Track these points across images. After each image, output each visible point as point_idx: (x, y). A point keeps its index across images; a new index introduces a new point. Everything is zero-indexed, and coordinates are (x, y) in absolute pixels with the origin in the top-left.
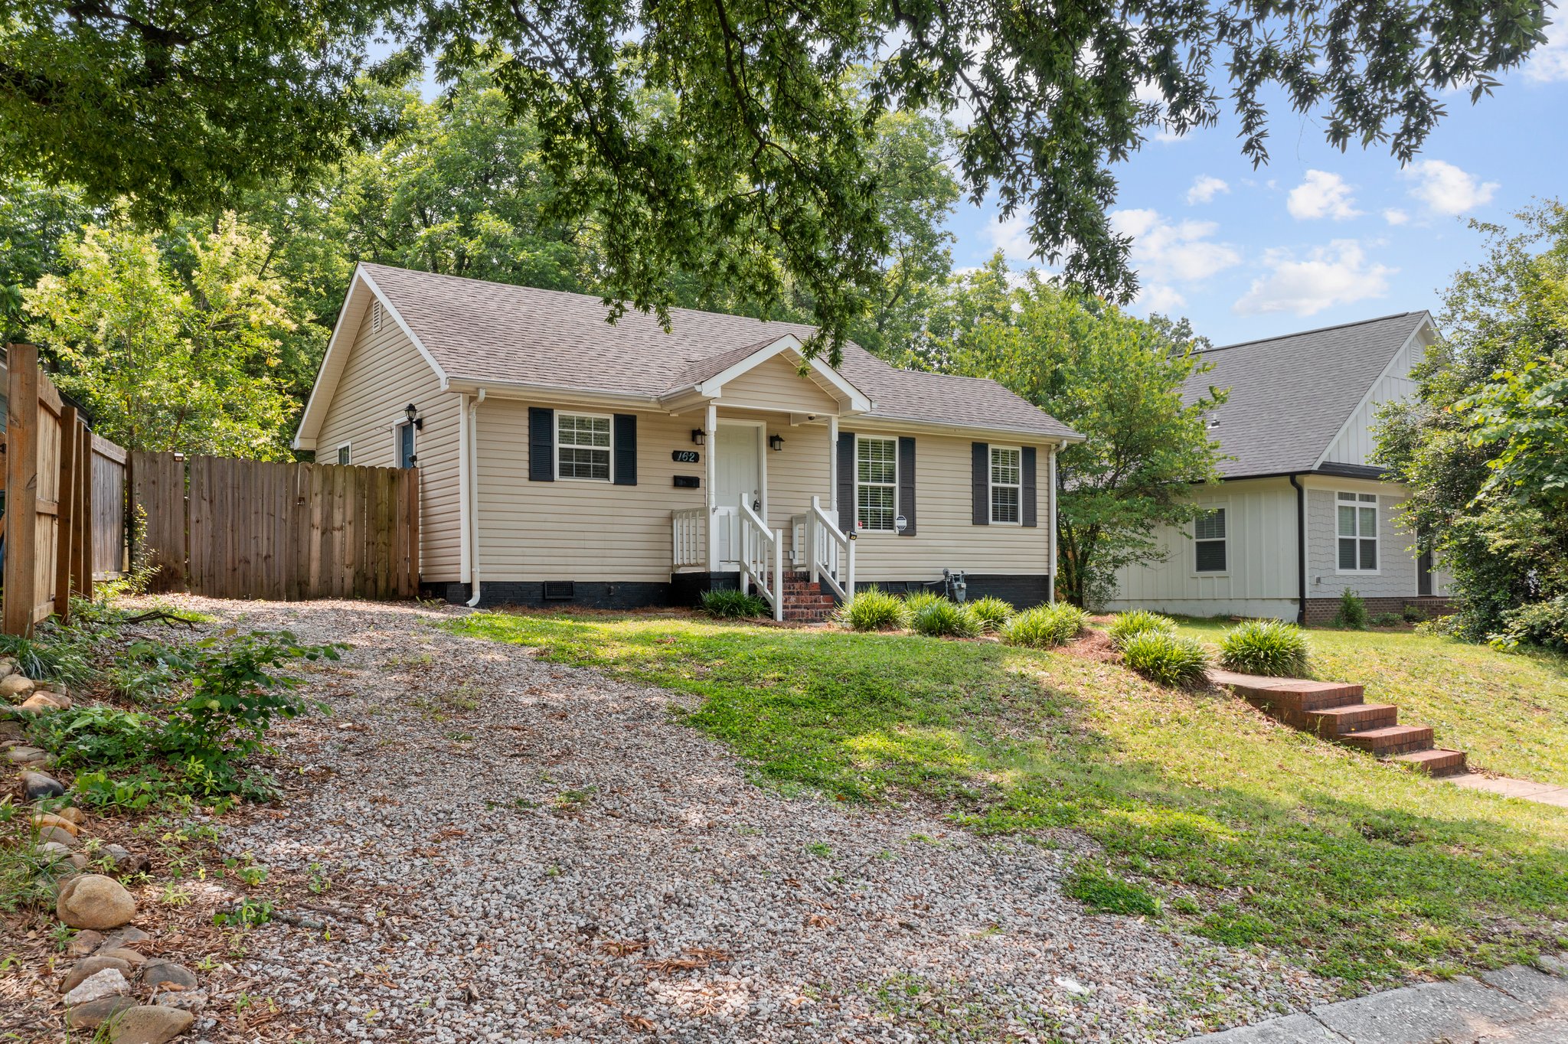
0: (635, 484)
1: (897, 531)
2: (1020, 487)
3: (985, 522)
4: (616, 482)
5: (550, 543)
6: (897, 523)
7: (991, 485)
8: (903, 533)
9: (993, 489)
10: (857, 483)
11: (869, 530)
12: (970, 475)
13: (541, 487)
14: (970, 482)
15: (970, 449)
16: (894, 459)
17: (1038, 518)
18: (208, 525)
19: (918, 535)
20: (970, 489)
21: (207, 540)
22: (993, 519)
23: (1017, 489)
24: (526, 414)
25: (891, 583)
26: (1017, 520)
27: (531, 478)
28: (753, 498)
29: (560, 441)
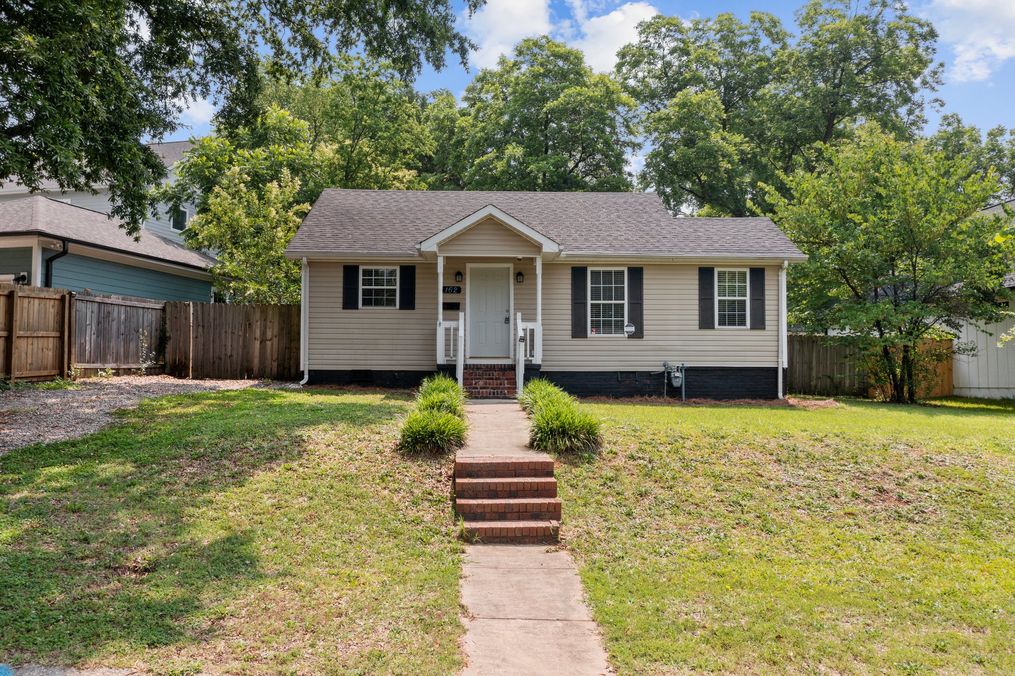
0: (413, 308)
1: (626, 335)
2: (748, 299)
3: (712, 327)
4: (401, 308)
5: (355, 347)
6: (626, 329)
7: (717, 298)
8: (631, 336)
9: (720, 301)
10: (589, 302)
11: (602, 335)
12: (697, 292)
13: (351, 313)
14: (697, 297)
15: (697, 272)
16: (623, 283)
17: (767, 323)
18: (201, 340)
19: (645, 338)
20: (697, 302)
21: (201, 347)
22: (720, 324)
23: (745, 301)
24: (342, 270)
25: (621, 372)
26: (745, 325)
27: (344, 308)
28: (505, 315)
29: (363, 285)
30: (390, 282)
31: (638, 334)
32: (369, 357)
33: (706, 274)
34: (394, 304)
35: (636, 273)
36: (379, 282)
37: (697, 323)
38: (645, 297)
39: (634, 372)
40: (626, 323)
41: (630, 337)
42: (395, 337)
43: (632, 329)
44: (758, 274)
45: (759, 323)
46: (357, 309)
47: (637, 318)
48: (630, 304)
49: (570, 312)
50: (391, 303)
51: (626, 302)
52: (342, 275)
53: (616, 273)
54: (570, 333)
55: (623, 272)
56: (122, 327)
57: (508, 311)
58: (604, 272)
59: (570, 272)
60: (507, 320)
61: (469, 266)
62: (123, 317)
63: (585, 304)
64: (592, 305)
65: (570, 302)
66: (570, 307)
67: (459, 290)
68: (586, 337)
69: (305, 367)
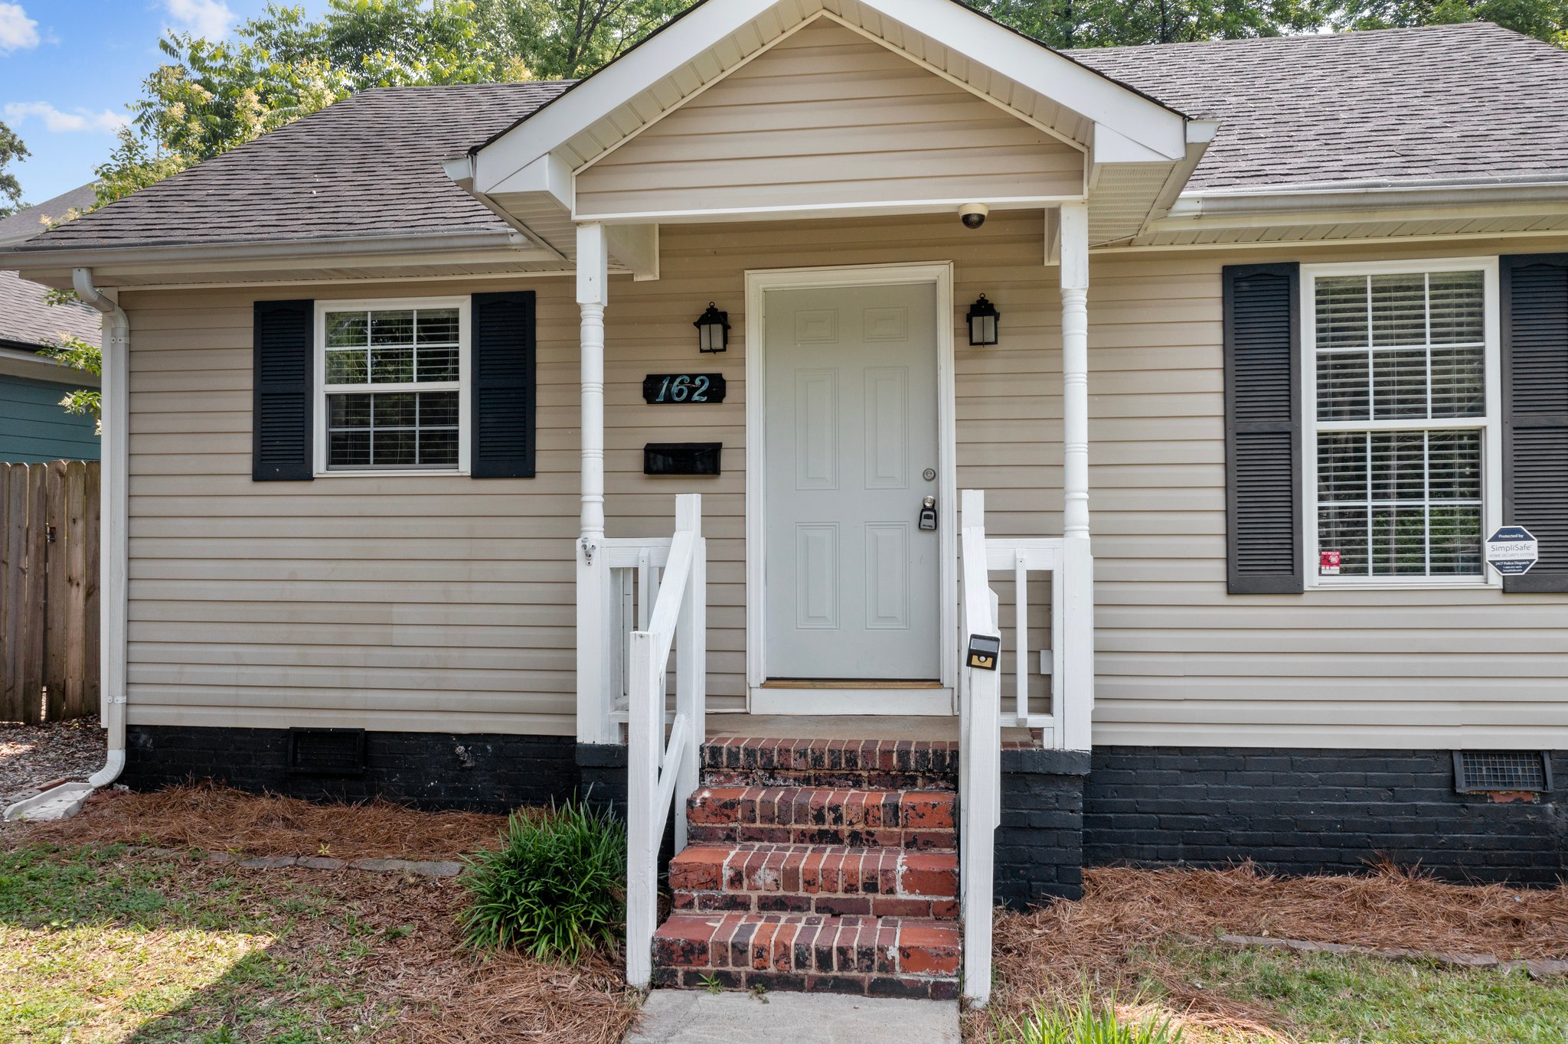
0: (530, 473)
1: (1495, 579)
4: (477, 473)
5: (302, 633)
6: (1492, 551)
8: (1521, 585)
10: (1311, 426)
11: (1371, 580)
13: (282, 494)
16: (1479, 335)
24: (248, 320)
25: (1464, 753)
27: (258, 476)
28: (918, 493)
29: (333, 378)
30: (440, 365)
31: (1556, 574)
32: (356, 677)
34: (450, 457)
35: (1543, 283)
36: (389, 365)
39: (1537, 755)
40: (1493, 520)
41: (1512, 587)
42: (458, 592)
43: (1528, 550)
46: (309, 478)
47: (1548, 501)
48: (1516, 431)
49: (1217, 476)
50: (440, 451)
51: (1492, 423)
52: (248, 340)
53: (1443, 285)
54: (1218, 570)
55: (1475, 282)
57: (932, 475)
58: (1382, 288)
59: (1215, 289)
60: (929, 516)
61: (758, 283)
63: (1290, 439)
64: (1324, 439)
65: (1216, 428)
66: (1216, 452)
67: (716, 390)
68: (1297, 590)
69: (112, 719)
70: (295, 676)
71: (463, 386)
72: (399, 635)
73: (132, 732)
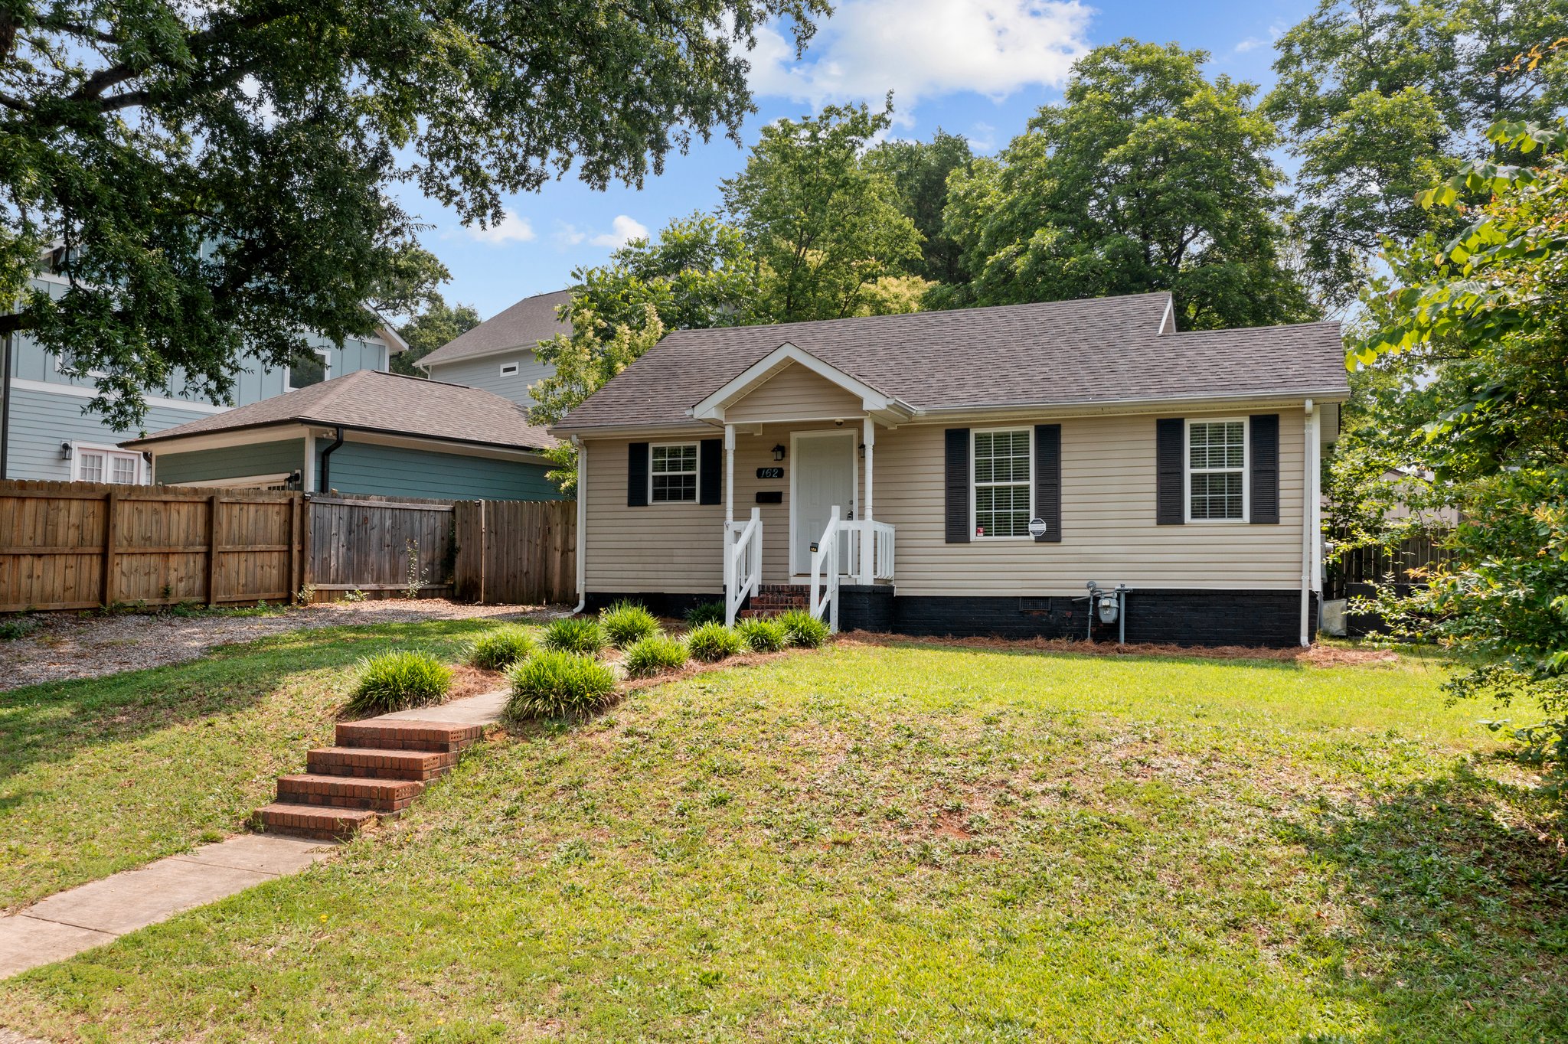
0: (720, 503)
1: (1032, 537)
2: (1246, 471)
3: (1179, 520)
5: (643, 559)
6: (1032, 527)
7: (1188, 472)
8: (1041, 539)
9: (1193, 476)
10: (973, 485)
11: (994, 538)
12: (1154, 462)
13: (638, 511)
14: (1154, 470)
15: (1154, 428)
16: (1028, 453)
17: (1282, 512)
18: (494, 551)
19: (1064, 541)
20: (1154, 479)
21: (493, 560)
22: (1194, 515)
23: (1240, 474)
24: (627, 450)
25: (1024, 598)
26: (1240, 515)
27: (631, 504)
28: (848, 508)
29: (654, 470)
30: (690, 465)
31: (1052, 535)
32: (661, 574)
33: (1169, 430)
34: (694, 498)
35: (1049, 436)
36: (674, 466)
37: (1154, 514)
38: (1064, 473)
39: (1047, 598)
40: (1032, 517)
41: (1038, 540)
43: (1043, 527)
44: (1266, 427)
45: (1266, 511)
46: (646, 504)
47: (1050, 510)
48: (1039, 485)
49: (943, 502)
50: (690, 495)
51: (1031, 483)
52: (627, 457)
53: (1016, 435)
54: (943, 535)
55: (1027, 434)
56: (388, 537)
57: (851, 503)
58: (997, 437)
59: (943, 437)
61: (794, 436)
62: (388, 523)
63: (967, 489)
64: (978, 489)
65: (943, 485)
66: (942, 494)
67: (781, 473)
68: (968, 541)
69: (580, 590)
70: (641, 574)
71: (697, 472)
72: (676, 560)
73: (587, 595)
